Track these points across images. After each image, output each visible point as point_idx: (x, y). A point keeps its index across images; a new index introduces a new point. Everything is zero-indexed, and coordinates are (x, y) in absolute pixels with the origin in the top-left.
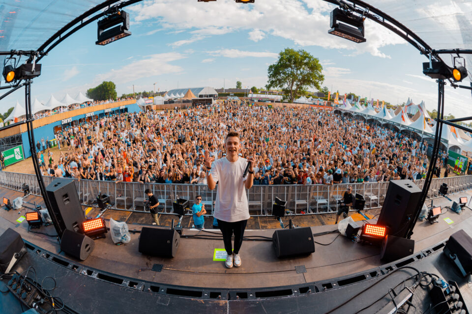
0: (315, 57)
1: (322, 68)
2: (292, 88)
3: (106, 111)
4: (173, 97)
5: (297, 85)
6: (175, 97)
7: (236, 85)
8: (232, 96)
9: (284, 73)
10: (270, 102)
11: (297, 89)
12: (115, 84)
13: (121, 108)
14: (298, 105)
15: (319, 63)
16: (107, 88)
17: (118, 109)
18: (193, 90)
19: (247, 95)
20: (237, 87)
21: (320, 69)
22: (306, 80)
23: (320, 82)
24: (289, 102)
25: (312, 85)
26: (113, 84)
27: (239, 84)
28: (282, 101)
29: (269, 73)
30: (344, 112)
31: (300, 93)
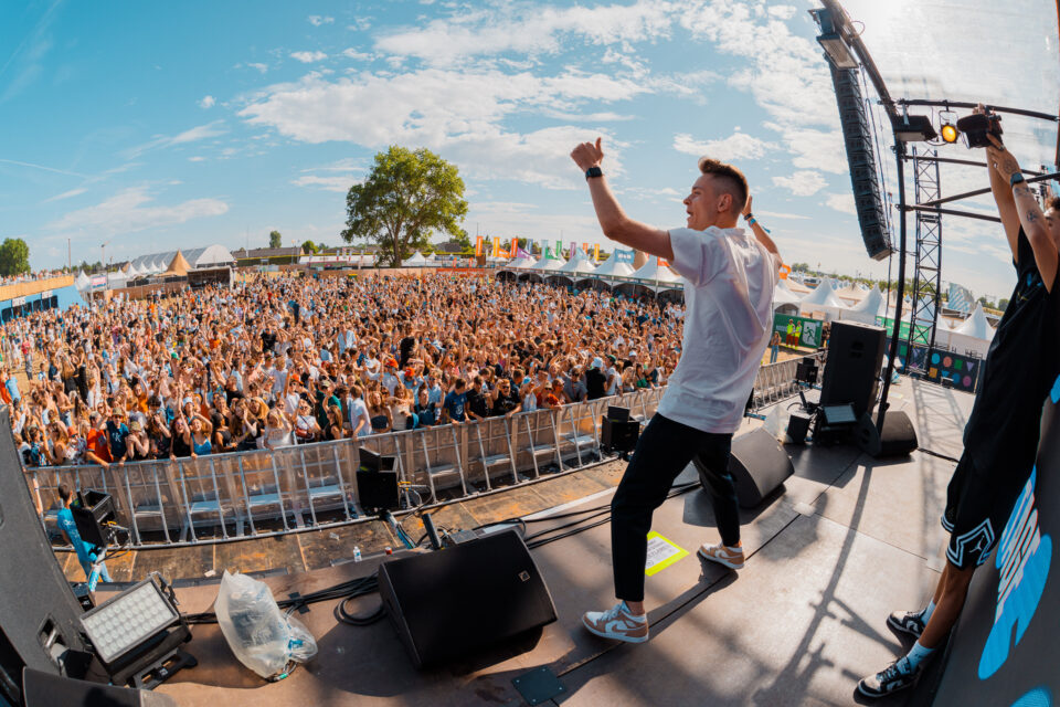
0: (450, 163)
1: (462, 186)
2: (396, 234)
3: (16, 303)
4: (143, 271)
5: (409, 228)
6: (148, 272)
7: (269, 239)
8: (265, 264)
9: (382, 203)
10: (350, 269)
11: (407, 237)
12: (28, 245)
13: (45, 296)
14: (412, 271)
15: (458, 176)
16: (12, 255)
17: (38, 298)
18: (185, 253)
19: (296, 260)
20: (272, 245)
21: (458, 188)
22: (428, 216)
23: (458, 218)
24: (393, 265)
25: (440, 227)
26: (24, 245)
27: (275, 237)
28: (376, 266)
29: (349, 204)
30: (520, 274)
31: (415, 245)
